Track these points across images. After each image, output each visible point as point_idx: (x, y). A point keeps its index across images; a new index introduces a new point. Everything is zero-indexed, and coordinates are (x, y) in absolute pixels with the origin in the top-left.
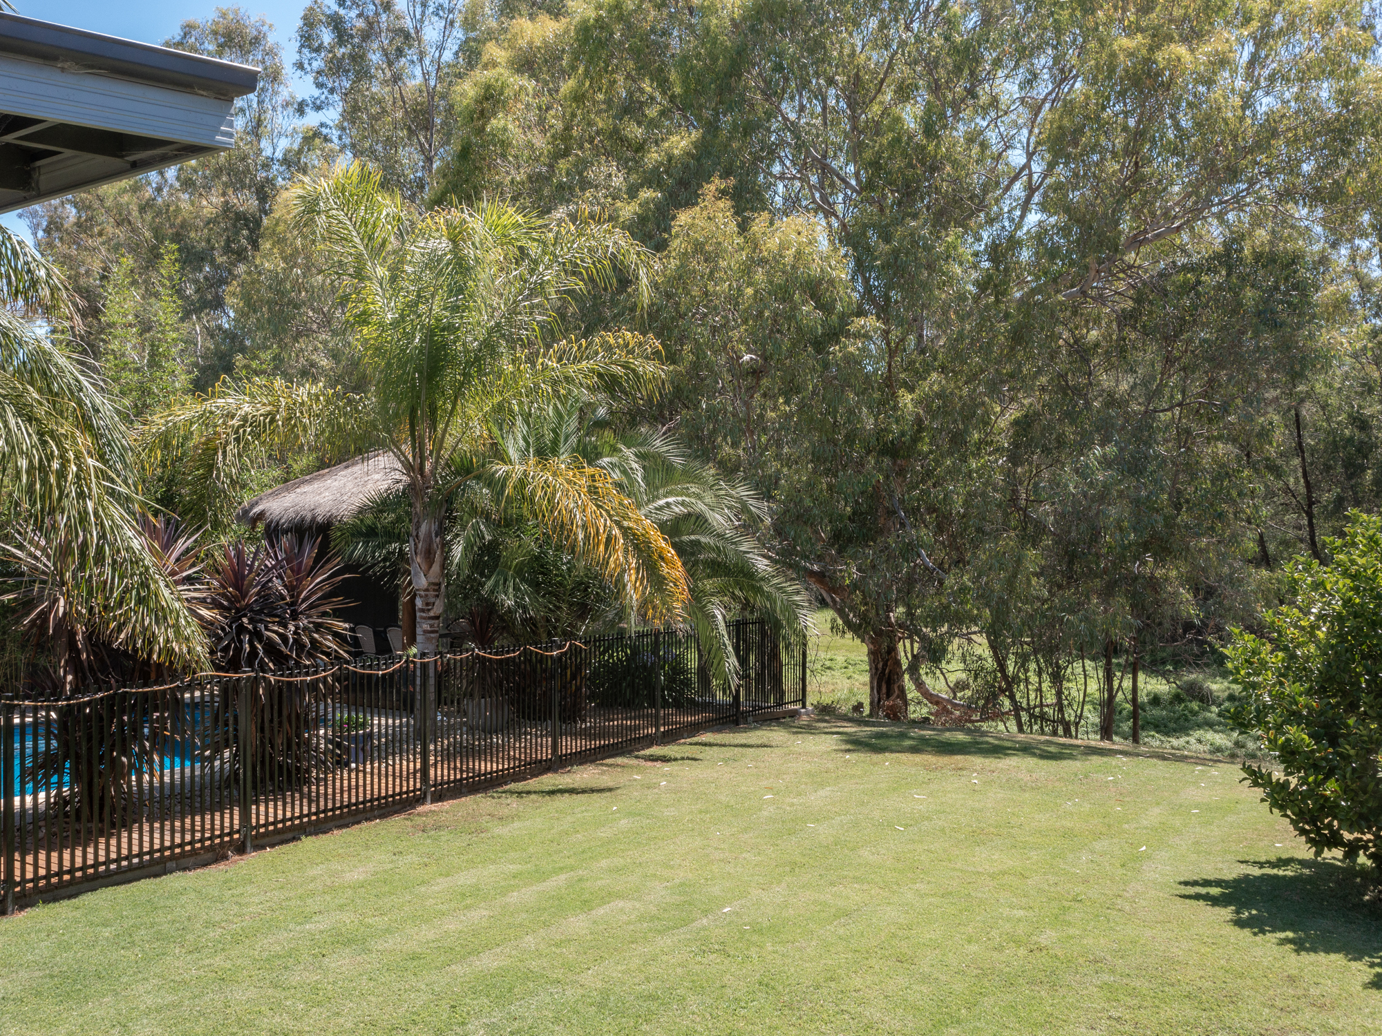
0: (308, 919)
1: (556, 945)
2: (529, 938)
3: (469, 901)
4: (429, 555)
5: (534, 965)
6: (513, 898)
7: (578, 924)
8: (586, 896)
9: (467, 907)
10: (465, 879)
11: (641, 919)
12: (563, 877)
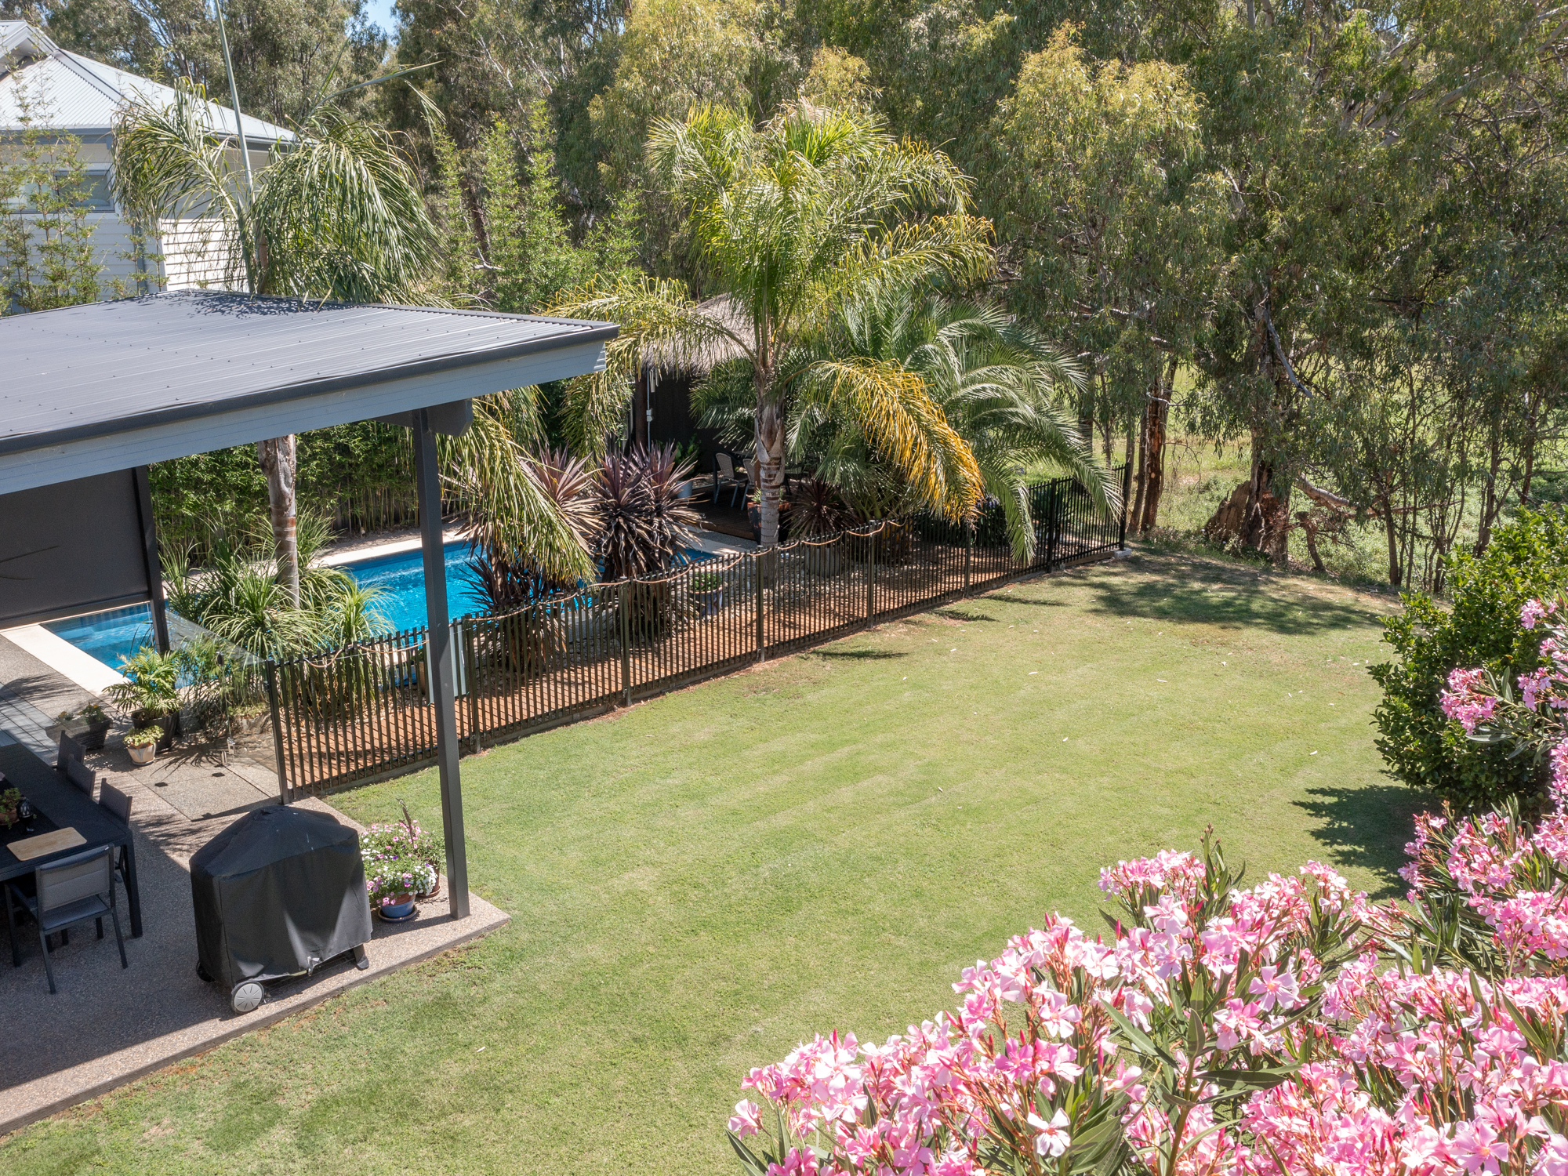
0: (668, 774)
1: (828, 811)
2: (811, 803)
3: (777, 767)
4: (771, 435)
5: (809, 826)
6: (808, 766)
7: (846, 794)
8: (859, 769)
9: (775, 772)
10: (776, 746)
11: (891, 793)
12: (846, 749)
